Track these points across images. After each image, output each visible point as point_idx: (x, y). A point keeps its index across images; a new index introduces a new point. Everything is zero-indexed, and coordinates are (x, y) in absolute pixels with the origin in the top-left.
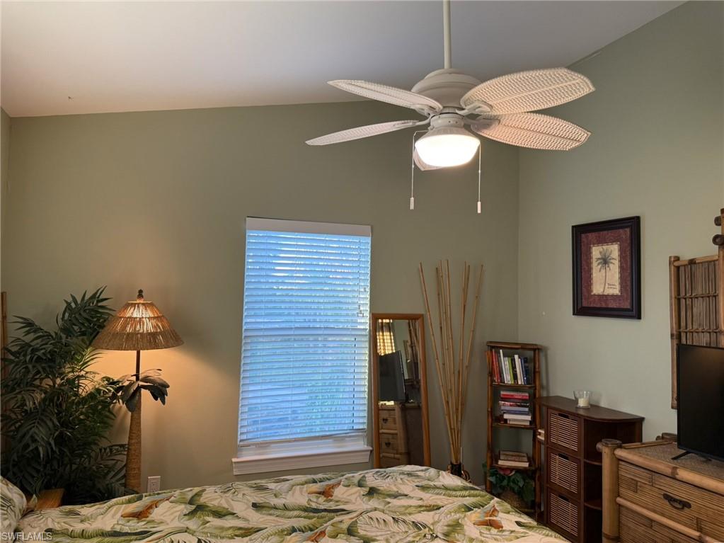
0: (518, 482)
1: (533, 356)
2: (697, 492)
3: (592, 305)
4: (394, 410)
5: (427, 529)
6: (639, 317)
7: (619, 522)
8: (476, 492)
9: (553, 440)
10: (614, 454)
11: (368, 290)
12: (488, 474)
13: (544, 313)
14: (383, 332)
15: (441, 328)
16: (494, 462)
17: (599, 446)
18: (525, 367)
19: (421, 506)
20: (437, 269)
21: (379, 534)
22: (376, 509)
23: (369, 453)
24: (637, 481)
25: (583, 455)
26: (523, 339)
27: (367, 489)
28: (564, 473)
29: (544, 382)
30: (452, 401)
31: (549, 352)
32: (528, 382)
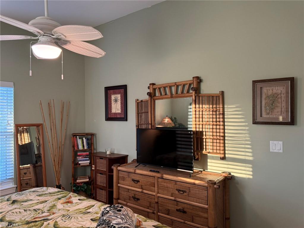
0: (84, 187)
1: (91, 138)
2: (141, 176)
3: (112, 117)
4: (30, 168)
5: (40, 210)
6: (127, 120)
7: (119, 193)
8: (63, 192)
9: (98, 168)
10: (117, 169)
11: (13, 113)
12: (72, 187)
13: (95, 121)
14: (24, 133)
15: (51, 129)
16: (75, 181)
17: (112, 167)
18: (87, 142)
19: (38, 203)
20: (49, 103)
21: (16, 218)
22: (16, 208)
23: (15, 188)
24: (124, 177)
25: (108, 172)
26: (87, 131)
27: (12, 201)
28: (101, 180)
29: (95, 147)
30: (56, 160)
31: (97, 136)
32: (89, 147)
